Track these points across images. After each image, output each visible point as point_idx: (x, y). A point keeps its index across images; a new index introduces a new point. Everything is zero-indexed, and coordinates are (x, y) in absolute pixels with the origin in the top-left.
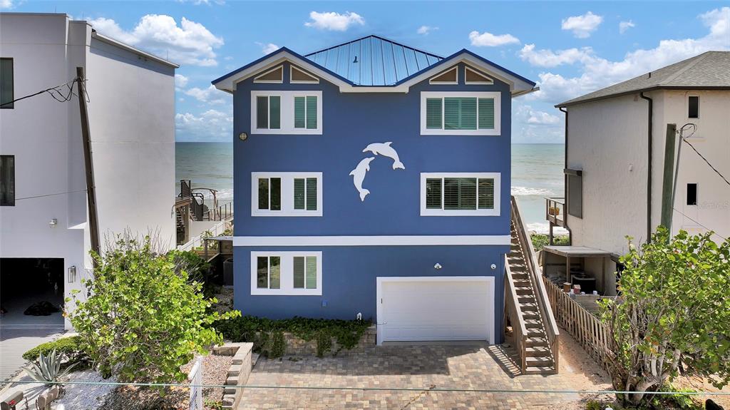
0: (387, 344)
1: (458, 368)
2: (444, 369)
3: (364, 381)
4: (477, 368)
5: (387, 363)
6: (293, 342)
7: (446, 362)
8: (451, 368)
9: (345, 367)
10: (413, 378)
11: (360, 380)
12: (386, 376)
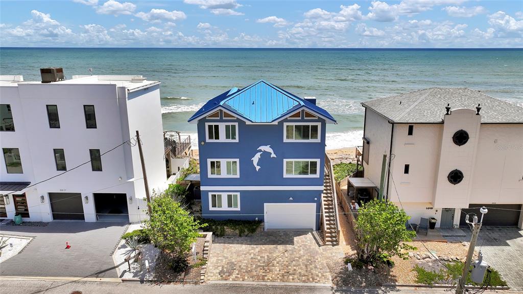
0: (269, 230)
1: (298, 242)
2: (292, 243)
3: (258, 248)
4: (306, 242)
5: (268, 240)
6: (228, 230)
7: (293, 239)
8: (295, 242)
9: (251, 241)
10: (279, 246)
11: (257, 247)
12: (267, 246)
